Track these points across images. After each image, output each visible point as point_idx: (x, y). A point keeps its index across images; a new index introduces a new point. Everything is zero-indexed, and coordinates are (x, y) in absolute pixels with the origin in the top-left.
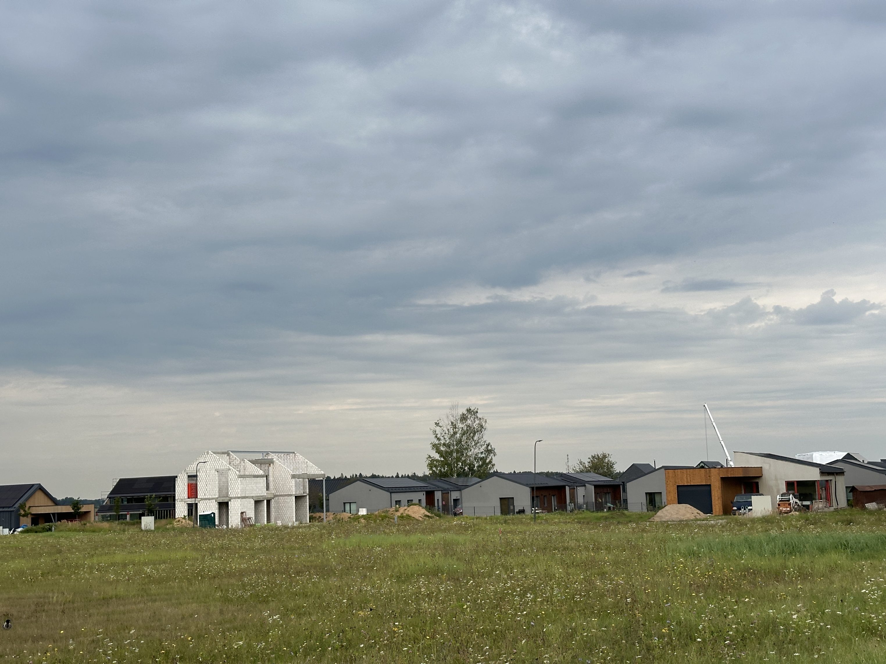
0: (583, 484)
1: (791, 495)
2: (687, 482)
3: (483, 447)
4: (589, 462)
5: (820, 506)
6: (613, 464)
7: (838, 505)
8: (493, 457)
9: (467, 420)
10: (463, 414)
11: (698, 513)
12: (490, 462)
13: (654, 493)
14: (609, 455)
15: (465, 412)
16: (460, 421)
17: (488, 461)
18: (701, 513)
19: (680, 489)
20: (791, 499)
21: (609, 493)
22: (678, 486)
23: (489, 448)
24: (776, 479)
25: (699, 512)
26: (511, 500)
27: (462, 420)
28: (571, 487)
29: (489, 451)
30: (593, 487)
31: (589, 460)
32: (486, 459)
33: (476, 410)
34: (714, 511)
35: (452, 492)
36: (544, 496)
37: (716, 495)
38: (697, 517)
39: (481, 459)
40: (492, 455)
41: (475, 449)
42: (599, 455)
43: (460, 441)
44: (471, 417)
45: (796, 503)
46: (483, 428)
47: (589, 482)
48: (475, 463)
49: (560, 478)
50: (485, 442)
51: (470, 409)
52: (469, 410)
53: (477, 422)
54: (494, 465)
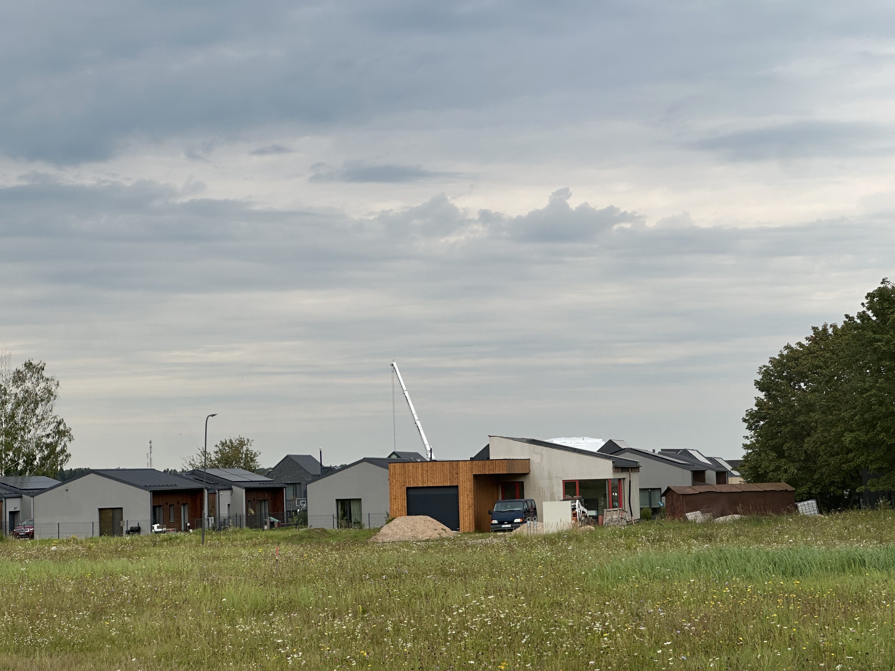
0: (228, 486)
1: (577, 501)
2: (423, 482)
3: (52, 426)
4: (216, 452)
5: (615, 517)
6: (254, 456)
7: (632, 515)
8: (68, 443)
9: (25, 382)
10: (18, 372)
11: (443, 529)
12: (63, 451)
13: (350, 500)
14: (248, 440)
15: (22, 368)
16: (13, 382)
17: (58, 449)
18: (448, 529)
19: (412, 492)
20: (577, 507)
21: (265, 501)
22: (408, 488)
23: (62, 427)
24: (550, 478)
25: (445, 527)
26: (117, 512)
27: (17, 381)
28: (211, 492)
29: (61, 433)
30: (244, 491)
31: (217, 449)
32: (56, 446)
33: (41, 365)
34: (461, 526)
35: (8, 500)
36: (171, 505)
37: (466, 502)
38: (442, 535)
39: (47, 446)
40: (66, 439)
41: (36, 429)
42: (234, 441)
43: (12, 417)
44: (32, 376)
45: (583, 512)
46: (52, 395)
47: (236, 483)
48: (37, 452)
49: (191, 477)
50: (55, 417)
51: (31, 364)
52: (29, 366)
53: (42, 385)
54: (70, 455)
